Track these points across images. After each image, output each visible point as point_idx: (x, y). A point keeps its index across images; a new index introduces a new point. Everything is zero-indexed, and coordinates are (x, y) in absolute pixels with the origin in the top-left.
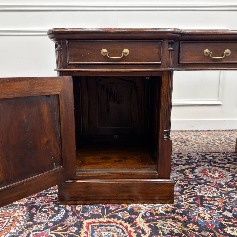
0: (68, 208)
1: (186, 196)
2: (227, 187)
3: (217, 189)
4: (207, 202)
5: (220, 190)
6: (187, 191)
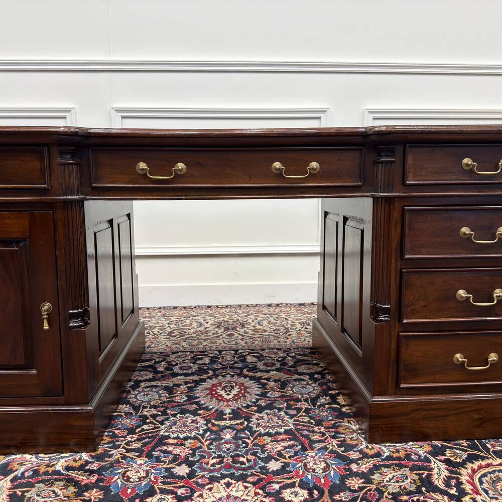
1: (135, 437)
2: (230, 419)
3: (208, 421)
4: (165, 448)
5: (210, 425)
6: (145, 427)
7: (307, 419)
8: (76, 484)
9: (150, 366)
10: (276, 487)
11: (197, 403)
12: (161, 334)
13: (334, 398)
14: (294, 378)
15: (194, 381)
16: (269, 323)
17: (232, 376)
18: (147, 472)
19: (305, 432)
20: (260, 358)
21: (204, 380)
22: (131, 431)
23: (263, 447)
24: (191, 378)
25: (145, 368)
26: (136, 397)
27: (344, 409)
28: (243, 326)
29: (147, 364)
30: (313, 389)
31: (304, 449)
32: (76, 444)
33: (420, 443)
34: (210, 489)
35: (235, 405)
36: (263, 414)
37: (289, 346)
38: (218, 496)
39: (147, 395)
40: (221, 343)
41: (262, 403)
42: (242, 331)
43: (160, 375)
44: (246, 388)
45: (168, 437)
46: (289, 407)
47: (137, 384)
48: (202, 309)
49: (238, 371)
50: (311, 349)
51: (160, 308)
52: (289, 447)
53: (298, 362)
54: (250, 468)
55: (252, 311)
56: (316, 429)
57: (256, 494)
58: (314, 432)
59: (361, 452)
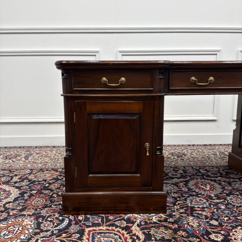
0: (71, 217)
1: (178, 207)
2: (217, 199)
3: (207, 200)
4: (197, 212)
5: (209, 202)
6: (179, 202)
8: (169, 228)
11: (195, 192)
15: (184, 182)
16: (197, 154)
18: (199, 224)
20: (206, 171)
24: (182, 180)
34: (236, 232)
36: (231, 197)
39: (167, 187)
42: (186, 158)
43: (165, 178)
44: (212, 185)
45: (194, 207)
49: (202, 177)
53: (227, 173)
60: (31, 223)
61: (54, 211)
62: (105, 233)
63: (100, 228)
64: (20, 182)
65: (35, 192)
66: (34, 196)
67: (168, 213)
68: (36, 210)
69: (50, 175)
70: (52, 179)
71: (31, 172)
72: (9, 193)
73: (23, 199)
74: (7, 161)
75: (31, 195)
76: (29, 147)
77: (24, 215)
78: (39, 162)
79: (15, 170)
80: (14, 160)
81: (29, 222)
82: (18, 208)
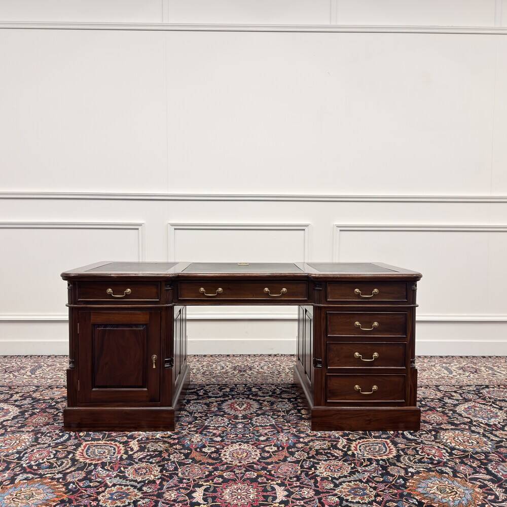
0: (72, 434)
1: (193, 426)
2: (242, 419)
3: (230, 420)
4: (209, 430)
5: (231, 421)
6: (197, 422)
7: (282, 420)
8: (169, 443)
9: (194, 392)
10: (263, 446)
11: (224, 412)
12: (198, 373)
13: (299, 411)
14: (279, 400)
15: (221, 401)
16: (268, 367)
17: (243, 399)
18: (201, 439)
19: (280, 426)
20: (260, 389)
21: (227, 400)
22: (190, 423)
23: (258, 431)
24: (219, 399)
25: (192, 393)
26: (189, 408)
27: (303, 416)
28: (251, 369)
29: (192, 391)
30: (289, 406)
31: (278, 432)
32: (164, 427)
33: (338, 432)
34: (232, 446)
35: (244, 413)
36: (259, 417)
37: (278, 383)
38: (235, 448)
39: (196, 407)
40: (236, 380)
41: (259, 412)
42: (250, 373)
43: (201, 397)
44: (251, 405)
45: (210, 426)
46: (274, 414)
47: (189, 402)
48: (223, 357)
49: (247, 396)
50: (292, 384)
51: (195, 356)
52: (271, 431)
53: (282, 392)
54: (251, 439)
55: (257, 359)
56: (286, 424)
57: (253, 448)
58: (285, 425)
59: (307, 434)
60: (29, 438)
61: (56, 428)
62: (101, 446)
63: (98, 442)
64: (21, 400)
65: (38, 411)
66: (36, 414)
67: (176, 431)
68: (36, 427)
69: (60, 393)
70: (61, 398)
71: (37, 389)
72: (7, 412)
73: (23, 418)
74: (7, 376)
75: (34, 414)
76: (39, 356)
77: (23, 432)
78: (49, 377)
79: (16, 387)
80: (16, 374)
81: (27, 438)
82: (16, 426)
